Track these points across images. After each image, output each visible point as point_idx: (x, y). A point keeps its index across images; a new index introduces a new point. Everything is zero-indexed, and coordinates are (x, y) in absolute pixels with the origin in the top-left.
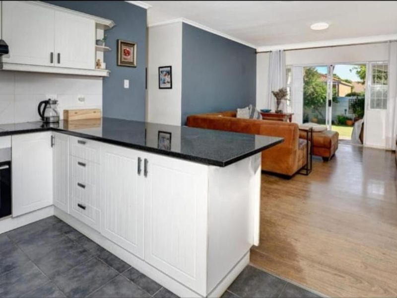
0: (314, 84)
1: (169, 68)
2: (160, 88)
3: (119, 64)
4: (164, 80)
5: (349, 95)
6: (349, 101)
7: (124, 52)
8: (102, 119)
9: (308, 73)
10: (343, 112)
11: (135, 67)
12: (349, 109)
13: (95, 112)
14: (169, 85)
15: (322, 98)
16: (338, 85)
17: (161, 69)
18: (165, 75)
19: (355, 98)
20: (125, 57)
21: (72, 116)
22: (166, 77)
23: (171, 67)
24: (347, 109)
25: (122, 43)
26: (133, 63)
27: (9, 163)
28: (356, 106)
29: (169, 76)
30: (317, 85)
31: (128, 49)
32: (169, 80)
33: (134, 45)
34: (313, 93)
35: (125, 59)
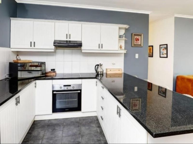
1: (166, 46)
2: (160, 57)
3: (133, 46)
4: (163, 52)
7: (136, 39)
8: (123, 74)
11: (142, 47)
13: (119, 70)
14: (166, 56)
17: (161, 46)
18: (163, 50)
20: (136, 42)
21: (109, 72)
22: (164, 50)
23: (167, 45)
25: (134, 35)
26: (140, 45)
27: (81, 90)
29: (166, 50)
31: (138, 38)
32: (166, 53)
33: (141, 35)
35: (136, 43)
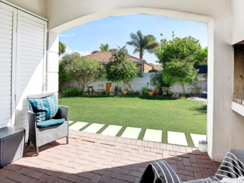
0: (124, 62)
5: (150, 71)
6: (151, 76)
9: (120, 53)
10: (146, 85)
12: (151, 82)
15: (130, 74)
16: (144, 64)
19: (154, 73)
24: (149, 82)
28: (155, 80)
30: (126, 63)
34: (122, 70)
